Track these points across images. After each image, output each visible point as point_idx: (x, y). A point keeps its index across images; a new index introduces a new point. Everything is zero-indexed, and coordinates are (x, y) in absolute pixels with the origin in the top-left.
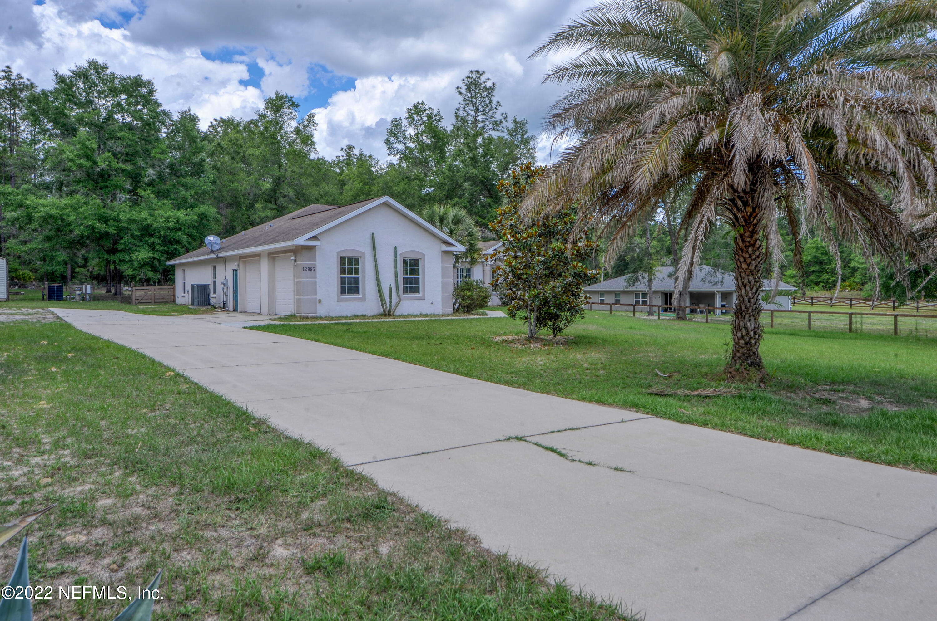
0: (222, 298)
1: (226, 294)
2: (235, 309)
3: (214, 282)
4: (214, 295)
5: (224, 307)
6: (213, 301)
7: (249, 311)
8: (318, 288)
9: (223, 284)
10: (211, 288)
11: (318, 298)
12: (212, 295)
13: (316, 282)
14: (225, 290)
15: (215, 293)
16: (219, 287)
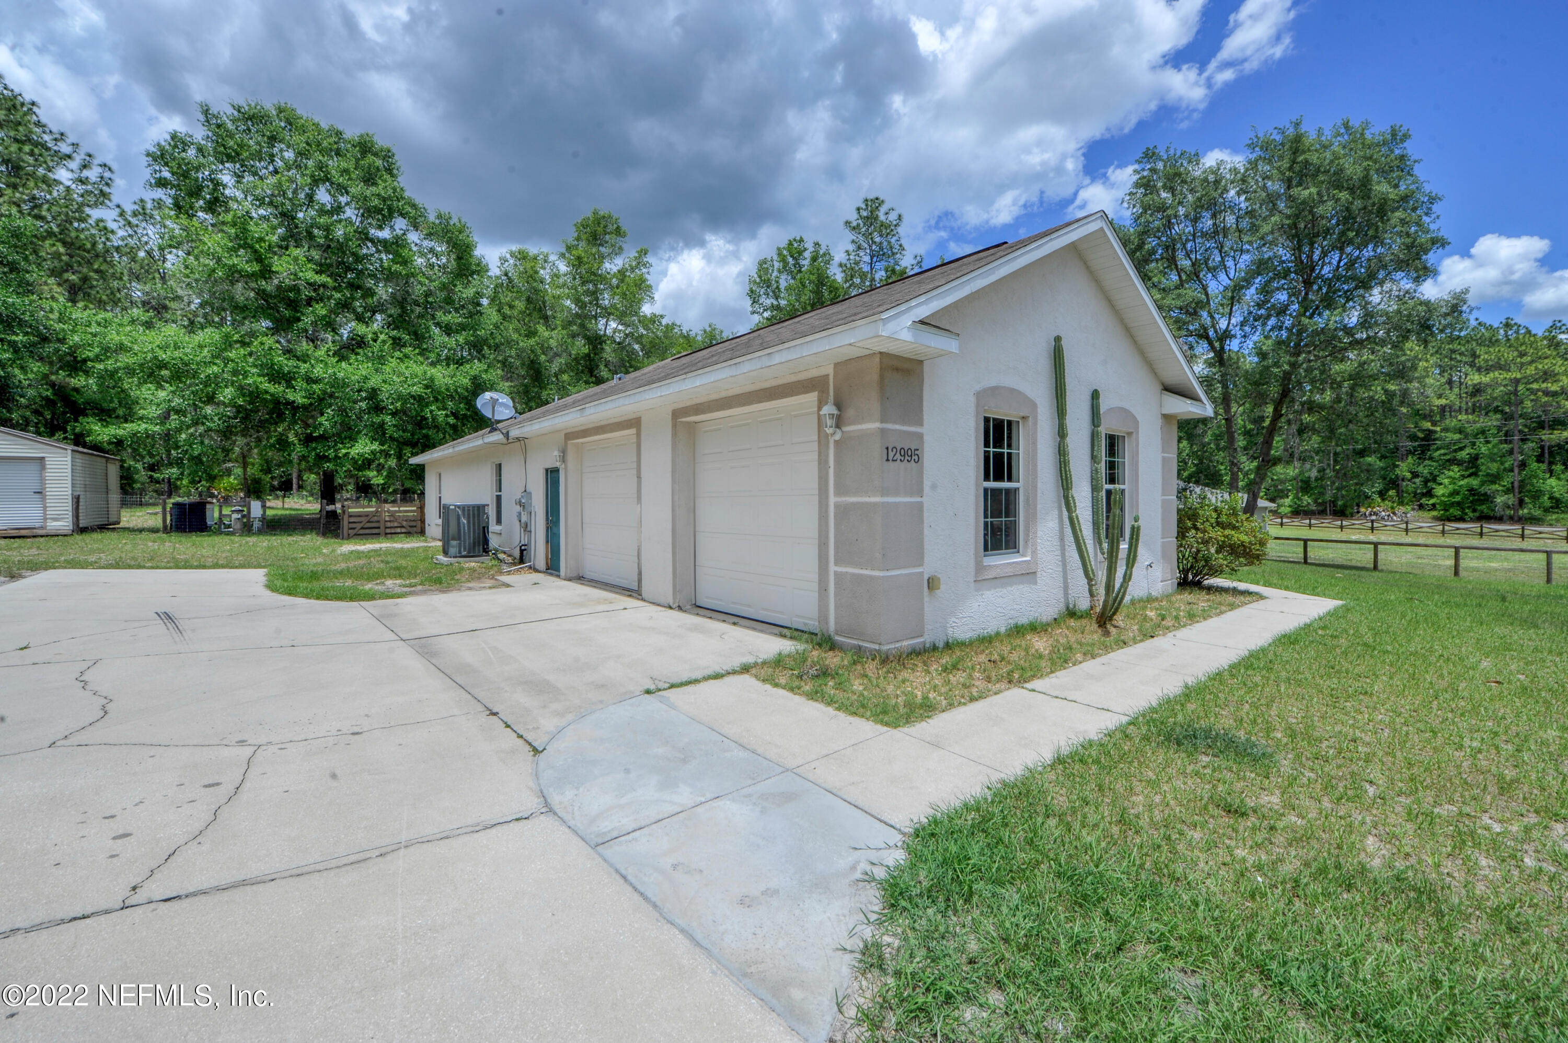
0: (517, 538)
1: (526, 528)
2: (552, 567)
3: (499, 498)
4: (497, 528)
5: (522, 557)
6: (494, 542)
7: (589, 575)
8: (926, 531)
9: (520, 503)
10: (491, 512)
11: (927, 570)
12: (493, 527)
13: (920, 507)
14: (524, 518)
15: (499, 521)
16: (510, 510)
